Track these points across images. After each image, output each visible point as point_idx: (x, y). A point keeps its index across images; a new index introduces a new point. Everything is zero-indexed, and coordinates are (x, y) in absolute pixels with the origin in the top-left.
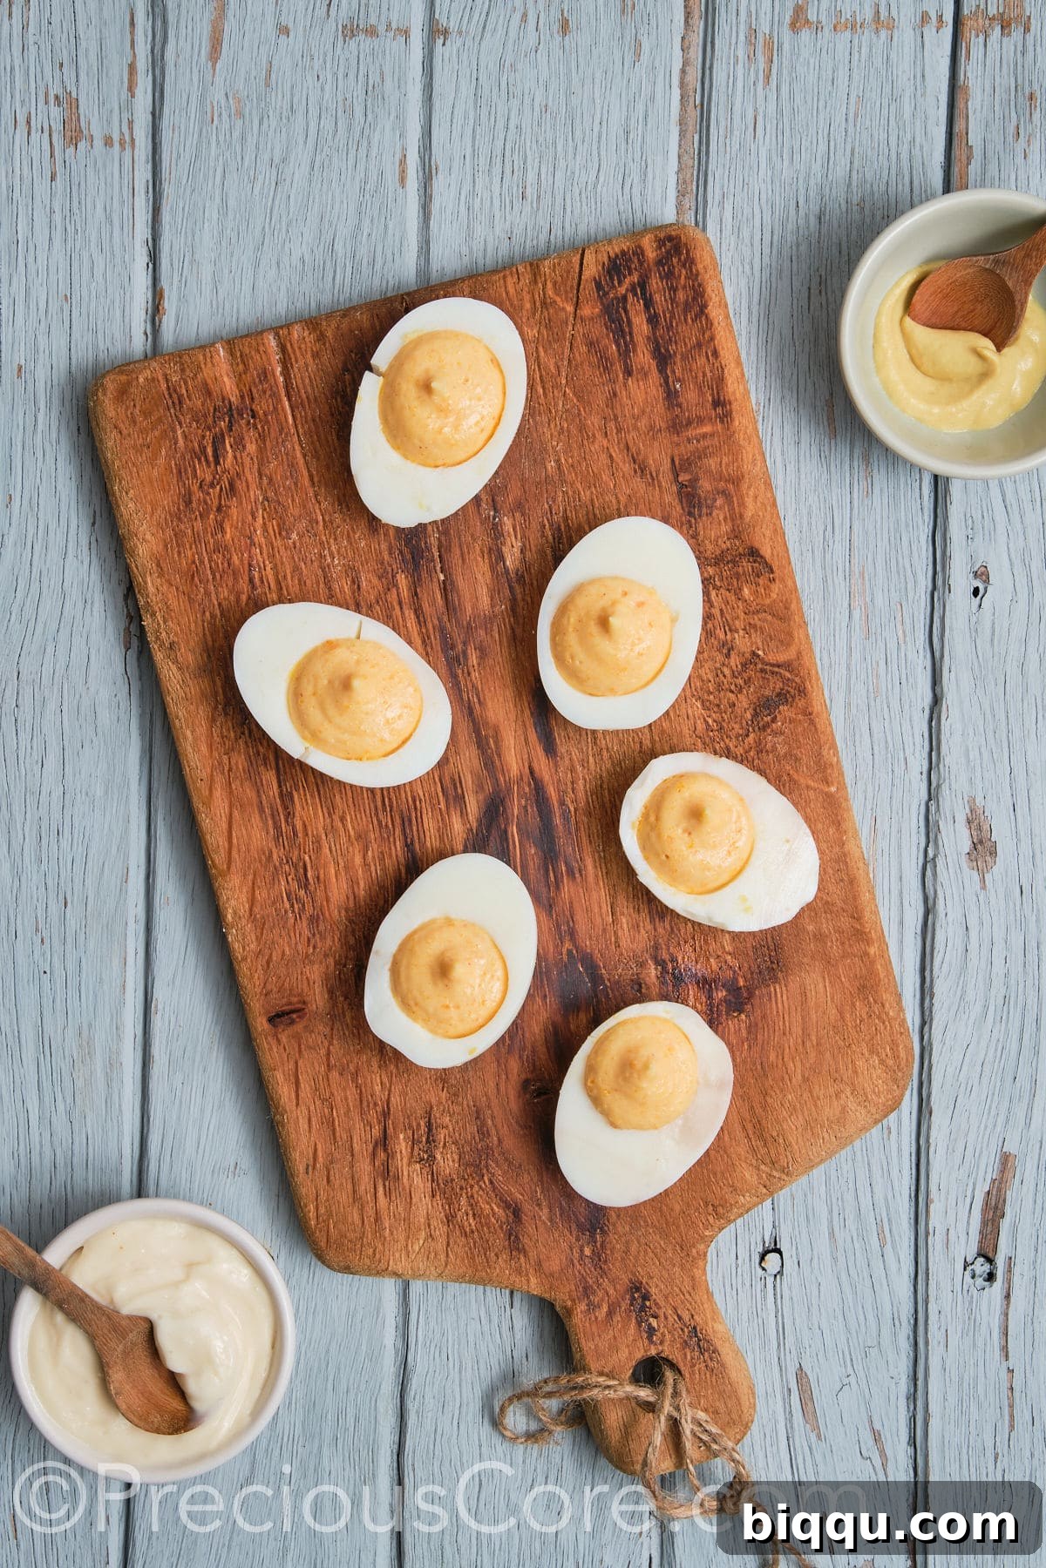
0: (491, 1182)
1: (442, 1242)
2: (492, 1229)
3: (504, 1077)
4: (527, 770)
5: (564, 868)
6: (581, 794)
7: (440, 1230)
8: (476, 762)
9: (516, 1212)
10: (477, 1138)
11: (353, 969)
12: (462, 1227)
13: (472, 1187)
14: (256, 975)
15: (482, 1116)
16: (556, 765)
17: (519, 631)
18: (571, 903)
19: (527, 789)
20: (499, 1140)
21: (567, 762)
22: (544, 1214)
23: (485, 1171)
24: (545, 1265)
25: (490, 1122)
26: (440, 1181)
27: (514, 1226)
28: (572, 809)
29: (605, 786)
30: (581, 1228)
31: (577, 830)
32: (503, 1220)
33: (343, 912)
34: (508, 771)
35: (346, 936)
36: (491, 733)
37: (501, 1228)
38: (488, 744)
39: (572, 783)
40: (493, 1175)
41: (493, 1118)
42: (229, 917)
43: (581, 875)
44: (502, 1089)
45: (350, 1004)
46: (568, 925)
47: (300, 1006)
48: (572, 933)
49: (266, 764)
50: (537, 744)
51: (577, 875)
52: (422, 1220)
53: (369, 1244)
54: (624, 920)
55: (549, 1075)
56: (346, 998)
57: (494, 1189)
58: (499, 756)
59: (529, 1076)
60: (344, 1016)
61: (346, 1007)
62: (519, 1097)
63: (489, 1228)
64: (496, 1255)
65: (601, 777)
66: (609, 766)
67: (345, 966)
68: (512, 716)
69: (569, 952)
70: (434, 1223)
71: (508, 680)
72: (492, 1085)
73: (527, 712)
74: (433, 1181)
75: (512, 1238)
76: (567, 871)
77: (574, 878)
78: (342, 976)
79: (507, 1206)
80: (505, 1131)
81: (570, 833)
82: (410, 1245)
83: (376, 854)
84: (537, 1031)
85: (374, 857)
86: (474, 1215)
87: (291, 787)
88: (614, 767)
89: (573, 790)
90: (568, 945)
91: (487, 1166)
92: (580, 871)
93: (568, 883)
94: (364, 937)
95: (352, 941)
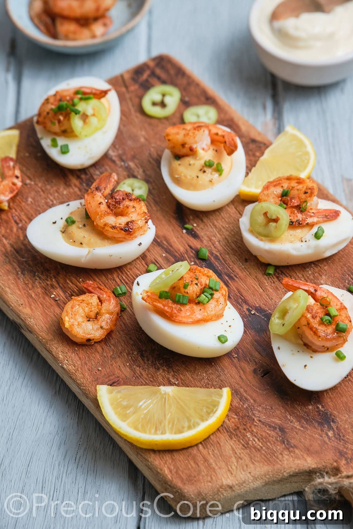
0: (260, 421)
1: (247, 459)
2: (272, 443)
3: (242, 372)
4: (188, 248)
5: (227, 278)
6: (220, 248)
7: (244, 454)
8: (161, 252)
9: (282, 430)
10: (241, 403)
11: (138, 354)
12: (255, 448)
13: (250, 427)
14: (87, 374)
15: (239, 393)
16: (202, 241)
17: (157, 199)
18: (238, 289)
19: (192, 254)
20: (255, 401)
21: (206, 238)
22: (297, 425)
23: (253, 417)
24: (311, 449)
25: (245, 395)
26: (232, 430)
27: (283, 436)
28: (219, 255)
29: (230, 241)
30: (321, 424)
31: (225, 261)
32: (276, 436)
33: (121, 333)
34: (179, 250)
35: (128, 342)
36: (163, 239)
37: (277, 440)
38: (164, 244)
39: (213, 245)
40: (259, 417)
41: (246, 391)
42: (60, 356)
43: (237, 277)
44: (244, 377)
45: (143, 369)
46: (242, 299)
47: (116, 380)
48: (246, 302)
49: (53, 288)
50: (188, 236)
51: (235, 278)
52: (231, 452)
53: (207, 475)
54: (269, 288)
55: (265, 363)
56: (140, 367)
57: (263, 423)
58: (171, 246)
59: (255, 367)
60: (142, 375)
61: (142, 371)
62: (255, 378)
63: (270, 442)
64: (281, 454)
65: (226, 238)
66: (228, 233)
67: (133, 354)
68: (170, 230)
69: (249, 310)
70: (238, 451)
71: (161, 217)
72: (237, 377)
73: (177, 227)
74: (228, 432)
75: (286, 442)
76: (229, 278)
77: (234, 279)
78: (133, 358)
79: (275, 428)
80: (254, 395)
81: (223, 264)
82: (230, 467)
83: (127, 304)
84: (249, 347)
85: (127, 305)
86: (259, 440)
87: (71, 292)
88: (230, 233)
89: (215, 247)
90: (245, 307)
91: (254, 414)
92: (235, 276)
93: (232, 282)
94: (138, 339)
95: (132, 343)
